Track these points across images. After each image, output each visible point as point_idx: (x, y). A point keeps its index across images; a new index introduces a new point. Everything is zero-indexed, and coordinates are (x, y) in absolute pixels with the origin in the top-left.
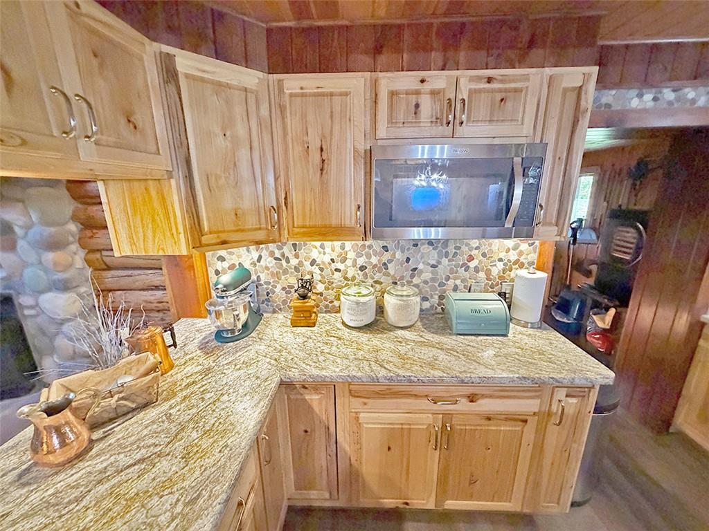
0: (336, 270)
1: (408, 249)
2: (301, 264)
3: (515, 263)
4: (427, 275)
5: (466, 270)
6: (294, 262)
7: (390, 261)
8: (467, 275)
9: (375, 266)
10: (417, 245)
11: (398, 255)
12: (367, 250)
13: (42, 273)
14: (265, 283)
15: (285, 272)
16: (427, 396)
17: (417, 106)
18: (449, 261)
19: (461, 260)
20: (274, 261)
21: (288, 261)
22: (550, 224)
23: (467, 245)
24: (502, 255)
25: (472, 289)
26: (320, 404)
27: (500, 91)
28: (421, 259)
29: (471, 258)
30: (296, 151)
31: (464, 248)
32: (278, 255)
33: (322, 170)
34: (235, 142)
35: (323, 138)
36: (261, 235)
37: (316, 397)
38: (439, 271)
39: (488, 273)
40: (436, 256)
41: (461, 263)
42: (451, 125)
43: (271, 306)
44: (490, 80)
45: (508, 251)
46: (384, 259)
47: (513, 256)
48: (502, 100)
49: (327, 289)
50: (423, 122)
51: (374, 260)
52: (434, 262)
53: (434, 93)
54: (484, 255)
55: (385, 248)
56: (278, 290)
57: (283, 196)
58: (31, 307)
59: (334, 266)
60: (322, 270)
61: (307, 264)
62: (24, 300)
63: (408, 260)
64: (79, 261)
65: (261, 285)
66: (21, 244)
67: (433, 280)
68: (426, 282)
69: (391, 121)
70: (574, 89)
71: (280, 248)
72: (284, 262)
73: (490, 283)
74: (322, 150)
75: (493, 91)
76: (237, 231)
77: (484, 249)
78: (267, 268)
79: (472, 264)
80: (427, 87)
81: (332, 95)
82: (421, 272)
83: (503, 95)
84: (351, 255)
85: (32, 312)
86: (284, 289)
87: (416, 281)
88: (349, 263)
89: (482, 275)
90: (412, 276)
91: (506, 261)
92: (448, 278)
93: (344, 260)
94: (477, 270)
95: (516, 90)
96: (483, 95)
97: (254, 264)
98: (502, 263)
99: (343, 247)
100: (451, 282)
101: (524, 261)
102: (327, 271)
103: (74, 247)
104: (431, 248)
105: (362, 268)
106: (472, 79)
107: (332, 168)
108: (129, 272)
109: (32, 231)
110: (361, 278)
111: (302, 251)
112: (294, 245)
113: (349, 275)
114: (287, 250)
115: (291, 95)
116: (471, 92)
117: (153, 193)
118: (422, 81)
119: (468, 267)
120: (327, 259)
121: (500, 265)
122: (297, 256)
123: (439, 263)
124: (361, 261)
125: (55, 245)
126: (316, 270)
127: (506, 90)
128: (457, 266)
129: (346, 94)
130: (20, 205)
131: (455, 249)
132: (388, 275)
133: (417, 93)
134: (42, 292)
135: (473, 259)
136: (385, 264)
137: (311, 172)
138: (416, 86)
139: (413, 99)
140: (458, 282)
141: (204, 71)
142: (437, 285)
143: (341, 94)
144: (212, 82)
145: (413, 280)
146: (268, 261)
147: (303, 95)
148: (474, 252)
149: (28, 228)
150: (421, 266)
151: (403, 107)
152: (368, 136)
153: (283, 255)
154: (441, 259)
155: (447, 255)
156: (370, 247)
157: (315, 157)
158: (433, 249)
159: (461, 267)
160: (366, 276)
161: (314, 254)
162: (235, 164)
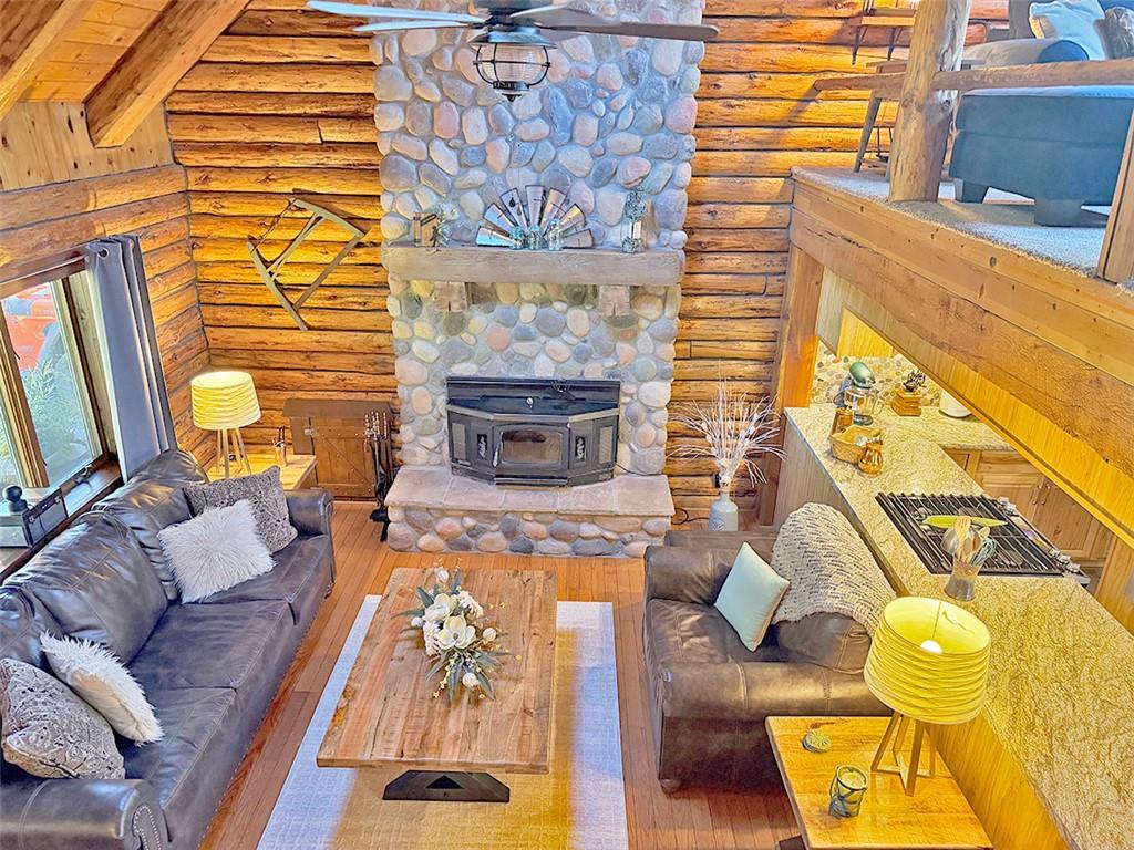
13: (653, 363)
58: (626, 395)
62: (630, 388)
66: (644, 336)
85: (628, 400)
109: (657, 324)
134: (645, 381)
149: (653, 321)
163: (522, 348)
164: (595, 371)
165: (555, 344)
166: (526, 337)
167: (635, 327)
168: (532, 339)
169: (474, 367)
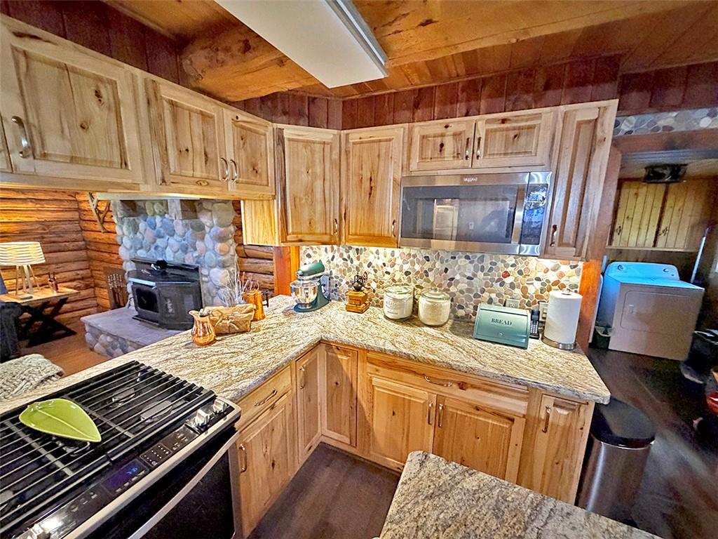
0: (387, 272)
1: (447, 261)
2: (361, 265)
3: (556, 283)
4: (463, 286)
5: (501, 285)
6: (356, 263)
7: (431, 270)
8: (502, 290)
9: (418, 272)
10: (455, 258)
11: (438, 265)
12: (412, 258)
13: (213, 255)
14: (335, 277)
15: (350, 270)
16: (424, 374)
17: (442, 145)
18: (484, 275)
19: (496, 275)
20: (343, 261)
21: (352, 262)
22: (568, 245)
23: (503, 261)
24: (540, 275)
25: (507, 304)
26: (348, 363)
27: (514, 129)
28: (459, 270)
29: (507, 275)
30: (354, 180)
31: (500, 265)
32: (345, 256)
33: (370, 194)
34: (314, 176)
35: (372, 171)
36: (326, 238)
37: (345, 358)
38: (474, 283)
39: (524, 290)
40: (472, 269)
41: (496, 278)
42: (470, 159)
43: (338, 295)
44: (504, 121)
45: (546, 271)
46: (426, 268)
47: (552, 277)
48: (515, 136)
49: (378, 287)
50: (447, 157)
51: (417, 267)
52: (470, 275)
53: (456, 135)
54: (520, 273)
55: (427, 259)
56: (343, 283)
57: (344, 212)
58: (206, 276)
59: (385, 269)
60: (376, 271)
61: (365, 265)
62: (204, 271)
63: (446, 270)
64: (232, 251)
65: (332, 278)
66: (207, 236)
67: (469, 290)
68: (461, 292)
69: (422, 158)
70: (590, 121)
71: (347, 251)
72: (349, 262)
73: (527, 301)
74: (371, 180)
75: (507, 129)
76: (310, 234)
77: (520, 266)
78: (337, 266)
79: (508, 280)
80: (450, 130)
81: (380, 141)
82: (458, 282)
83: (516, 132)
84: (399, 261)
85: (206, 279)
86: (347, 283)
87: (452, 289)
88: (397, 267)
89: (518, 292)
90: (450, 285)
91: (544, 281)
92: (483, 291)
93: (392, 266)
94: (512, 286)
95: (529, 128)
96: (498, 133)
97: (329, 262)
98: (540, 283)
99: (393, 255)
100: (486, 295)
101: (565, 283)
102: (380, 273)
103: (231, 241)
104: (468, 261)
105: (407, 273)
106: (488, 121)
107: (377, 193)
108: (257, 261)
109: (213, 229)
110: (405, 281)
111: (363, 255)
112: (357, 250)
113: (396, 278)
114: (352, 254)
115: (354, 143)
116: (488, 132)
117: (265, 207)
118: (446, 127)
119: (504, 282)
120: (380, 263)
121: (538, 285)
122: (358, 259)
123: (475, 275)
124: (406, 267)
125: (222, 239)
126: (371, 270)
127: (519, 128)
128: (492, 280)
129: (390, 140)
130: (210, 213)
131: (491, 264)
132: (429, 281)
133: (443, 135)
134: (211, 267)
135: (509, 276)
136: (426, 272)
137: (363, 195)
138: (441, 130)
139: (439, 141)
140: (493, 296)
141: (299, 135)
142: (472, 295)
143: (386, 141)
144: (303, 141)
145: (450, 289)
146: (338, 260)
147: (362, 143)
148: (510, 269)
149: (211, 227)
150: (458, 277)
151: (431, 147)
152: (405, 169)
153: (349, 257)
154: (477, 272)
155: (482, 269)
156: (415, 256)
157: (366, 185)
158: (470, 262)
159: (496, 282)
160: (409, 280)
161: (371, 258)
162: (312, 190)
163: (159, 242)
164: (189, 260)
165: (172, 241)
166: (160, 236)
167: (203, 231)
168: (162, 237)
169: (144, 252)
